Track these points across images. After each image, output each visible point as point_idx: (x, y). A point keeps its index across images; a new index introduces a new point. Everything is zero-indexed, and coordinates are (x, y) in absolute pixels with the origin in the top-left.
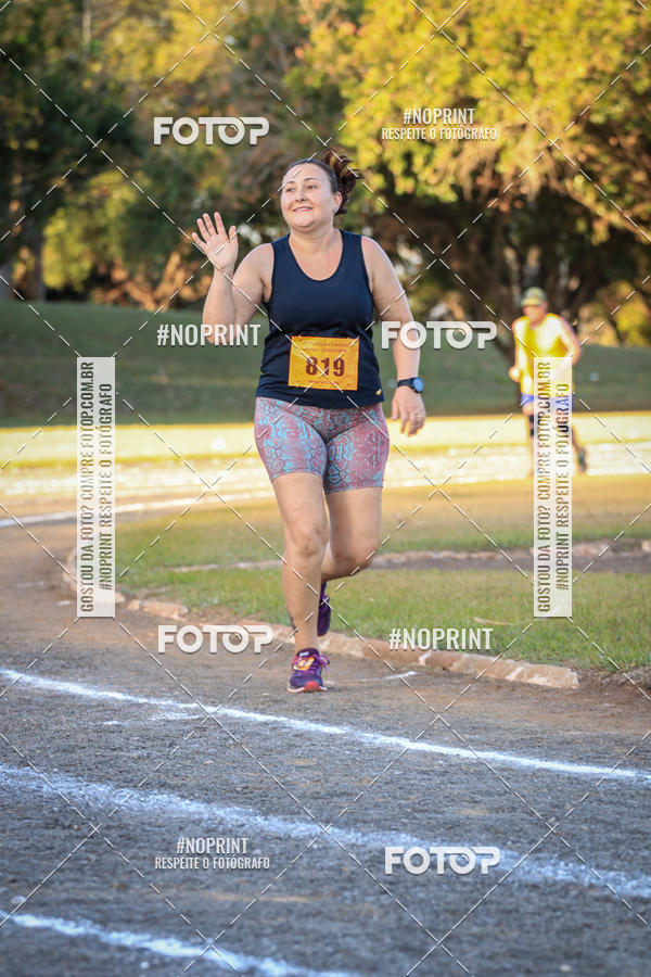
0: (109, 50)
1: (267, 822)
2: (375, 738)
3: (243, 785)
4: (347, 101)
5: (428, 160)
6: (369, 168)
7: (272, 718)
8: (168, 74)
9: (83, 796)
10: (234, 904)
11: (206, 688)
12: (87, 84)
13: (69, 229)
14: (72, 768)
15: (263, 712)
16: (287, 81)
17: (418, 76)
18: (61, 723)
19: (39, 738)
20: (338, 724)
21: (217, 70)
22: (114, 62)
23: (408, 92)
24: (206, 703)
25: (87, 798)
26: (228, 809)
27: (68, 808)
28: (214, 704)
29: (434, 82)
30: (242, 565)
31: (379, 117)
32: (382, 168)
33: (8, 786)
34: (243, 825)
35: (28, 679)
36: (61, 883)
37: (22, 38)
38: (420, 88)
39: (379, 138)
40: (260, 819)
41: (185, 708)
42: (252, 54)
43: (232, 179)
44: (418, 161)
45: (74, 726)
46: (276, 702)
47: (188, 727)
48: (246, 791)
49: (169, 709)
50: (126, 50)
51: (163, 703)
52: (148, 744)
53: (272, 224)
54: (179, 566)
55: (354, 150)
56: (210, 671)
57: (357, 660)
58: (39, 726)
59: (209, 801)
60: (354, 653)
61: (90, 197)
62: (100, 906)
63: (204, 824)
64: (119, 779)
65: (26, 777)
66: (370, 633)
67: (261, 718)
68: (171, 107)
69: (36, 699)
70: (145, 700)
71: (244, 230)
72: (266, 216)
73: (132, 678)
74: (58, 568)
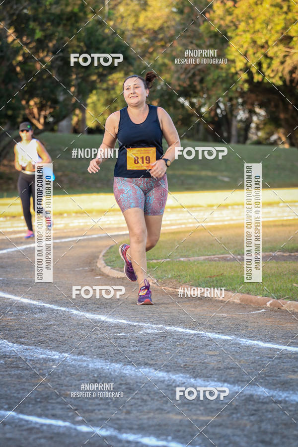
0: (117, 15)
1: (196, 381)
2: (246, 341)
3: (184, 364)
4: (230, 38)
5: (269, 66)
6: (241, 70)
8: (145, 26)
9: (108, 369)
10: (181, 421)
11: (166, 318)
12: (107, 31)
13: (99, 100)
14: (103, 356)
15: (193, 329)
16: (202, 28)
17: (264, 25)
18: (98, 334)
19: (87, 341)
20: (229, 335)
21: (169, 23)
22: (119, 20)
23: (259, 33)
24: (166, 325)
25: (110, 370)
26: (177, 375)
27: (101, 375)
28: (170, 325)
29: (272, 28)
30: (182, 259)
31: (245, 46)
32: (247, 69)
33: (73, 365)
34: (184, 383)
35: (82, 314)
36: (99, 410)
37: (76, 9)
38: (265, 31)
39: (245, 55)
40: (192, 380)
41: (156, 327)
42: (185, 16)
43: (176, 75)
44: (265, 66)
45: (104, 336)
47: (157, 336)
48: (185, 367)
49: (149, 328)
50: (125, 15)
51: (146, 325)
52: (139, 344)
53: (195, 97)
54: (153, 259)
55: (233, 61)
56: (168, 309)
57: (237, 304)
59: (168, 372)
60: (235, 301)
61: (108, 85)
62: (118, 422)
63: (166, 383)
64: (125, 361)
65: (81, 360)
66: (243, 291)
67: (192, 332)
68: (147, 41)
69: (85, 323)
70: (137, 324)
71: (181, 100)
72: (192, 93)
73: (131, 313)
74: (95, 261)
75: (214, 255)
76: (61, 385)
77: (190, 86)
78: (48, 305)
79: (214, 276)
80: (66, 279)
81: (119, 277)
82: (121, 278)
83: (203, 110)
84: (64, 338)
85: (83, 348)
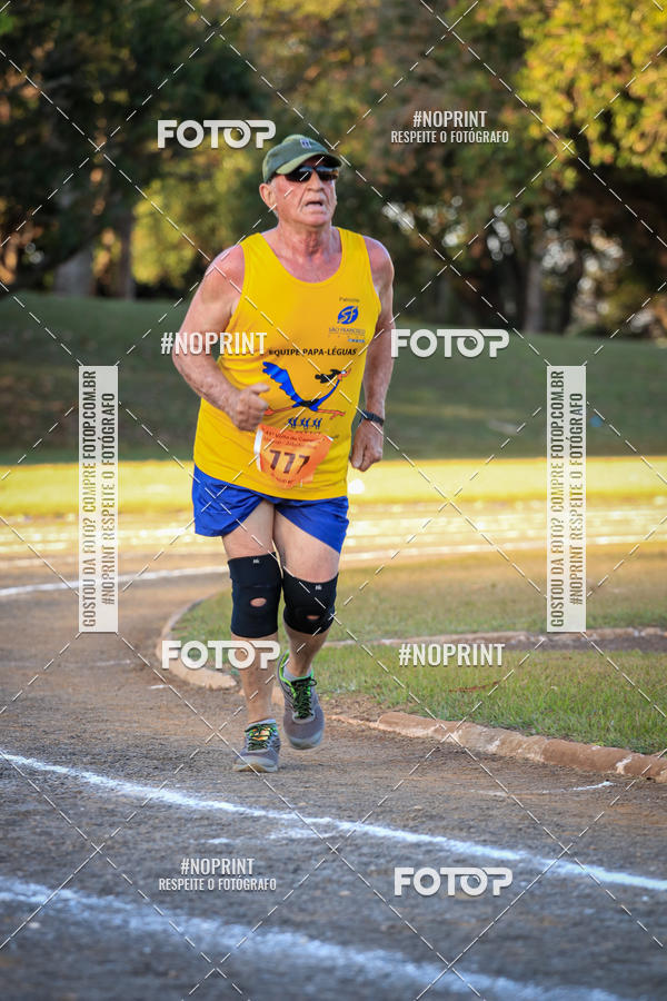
1: (419, 971)
2: (559, 866)
3: (390, 923)
4: (531, 43)
5: (633, 121)
6: (557, 131)
7: (425, 838)
8: (298, 7)
9: (182, 935)
11: (340, 799)
12: (192, 19)
13: (167, 207)
14: (168, 899)
15: (414, 830)
17: (623, 11)
18: (154, 840)
19: (125, 858)
20: (512, 847)
23: (608, 32)
24: (341, 818)
25: (187, 936)
27: (163, 950)
28: (351, 819)
29: (644, 19)
30: (387, 642)
31: (570, 65)
32: (573, 131)
33: (86, 921)
35: (112, 783)
38: (624, 27)
39: (569, 92)
40: (410, 969)
41: (314, 824)
43: (379, 144)
44: (621, 122)
45: (171, 844)
46: (432, 817)
47: (316, 848)
48: (392, 931)
49: (292, 824)
51: (285, 816)
53: (430, 204)
55: (537, 107)
56: (347, 776)
57: (536, 766)
58: (125, 843)
59: (344, 943)
60: (531, 756)
61: (194, 165)
64: (228, 913)
65: (109, 909)
66: (552, 730)
67: (412, 838)
68: (301, 50)
69: (121, 809)
70: (262, 813)
71: (393, 211)
72: (420, 192)
73: (245, 784)
74: (150, 642)
75: (475, 632)
76: (52, 975)
77: (416, 173)
78: (19, 760)
79: (474, 688)
80: (70, 690)
81: (214, 687)
82: (220, 689)
83: (452, 239)
84: (64, 848)
85: (114, 875)
